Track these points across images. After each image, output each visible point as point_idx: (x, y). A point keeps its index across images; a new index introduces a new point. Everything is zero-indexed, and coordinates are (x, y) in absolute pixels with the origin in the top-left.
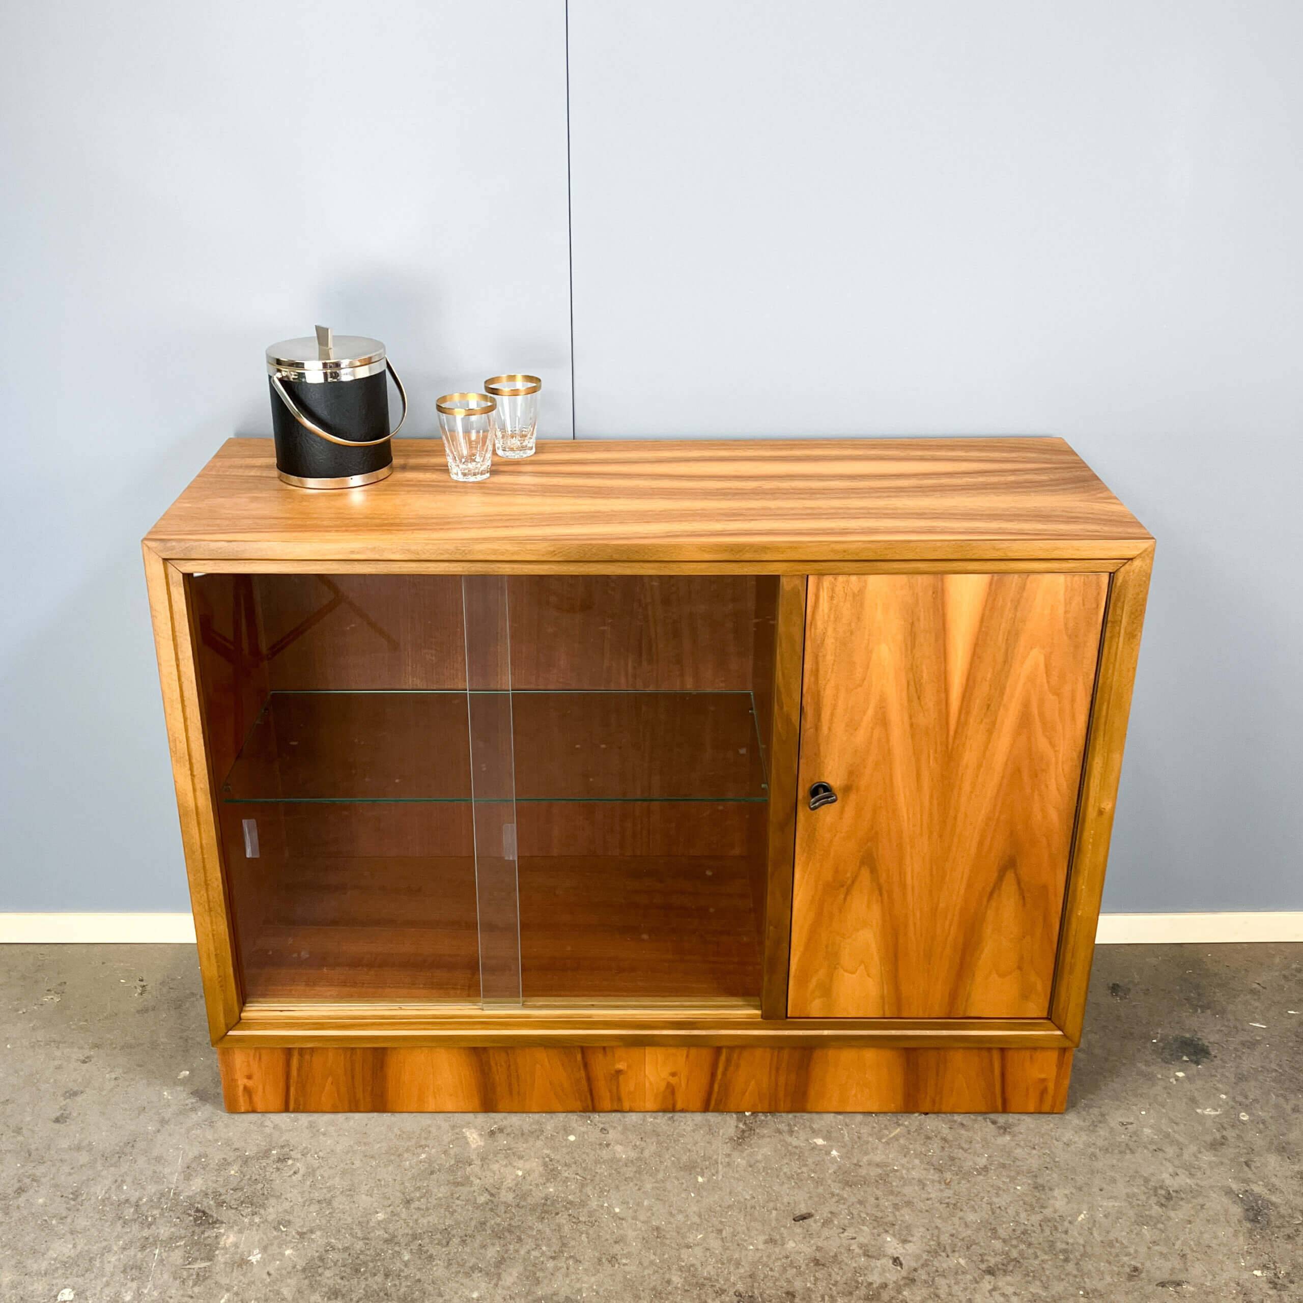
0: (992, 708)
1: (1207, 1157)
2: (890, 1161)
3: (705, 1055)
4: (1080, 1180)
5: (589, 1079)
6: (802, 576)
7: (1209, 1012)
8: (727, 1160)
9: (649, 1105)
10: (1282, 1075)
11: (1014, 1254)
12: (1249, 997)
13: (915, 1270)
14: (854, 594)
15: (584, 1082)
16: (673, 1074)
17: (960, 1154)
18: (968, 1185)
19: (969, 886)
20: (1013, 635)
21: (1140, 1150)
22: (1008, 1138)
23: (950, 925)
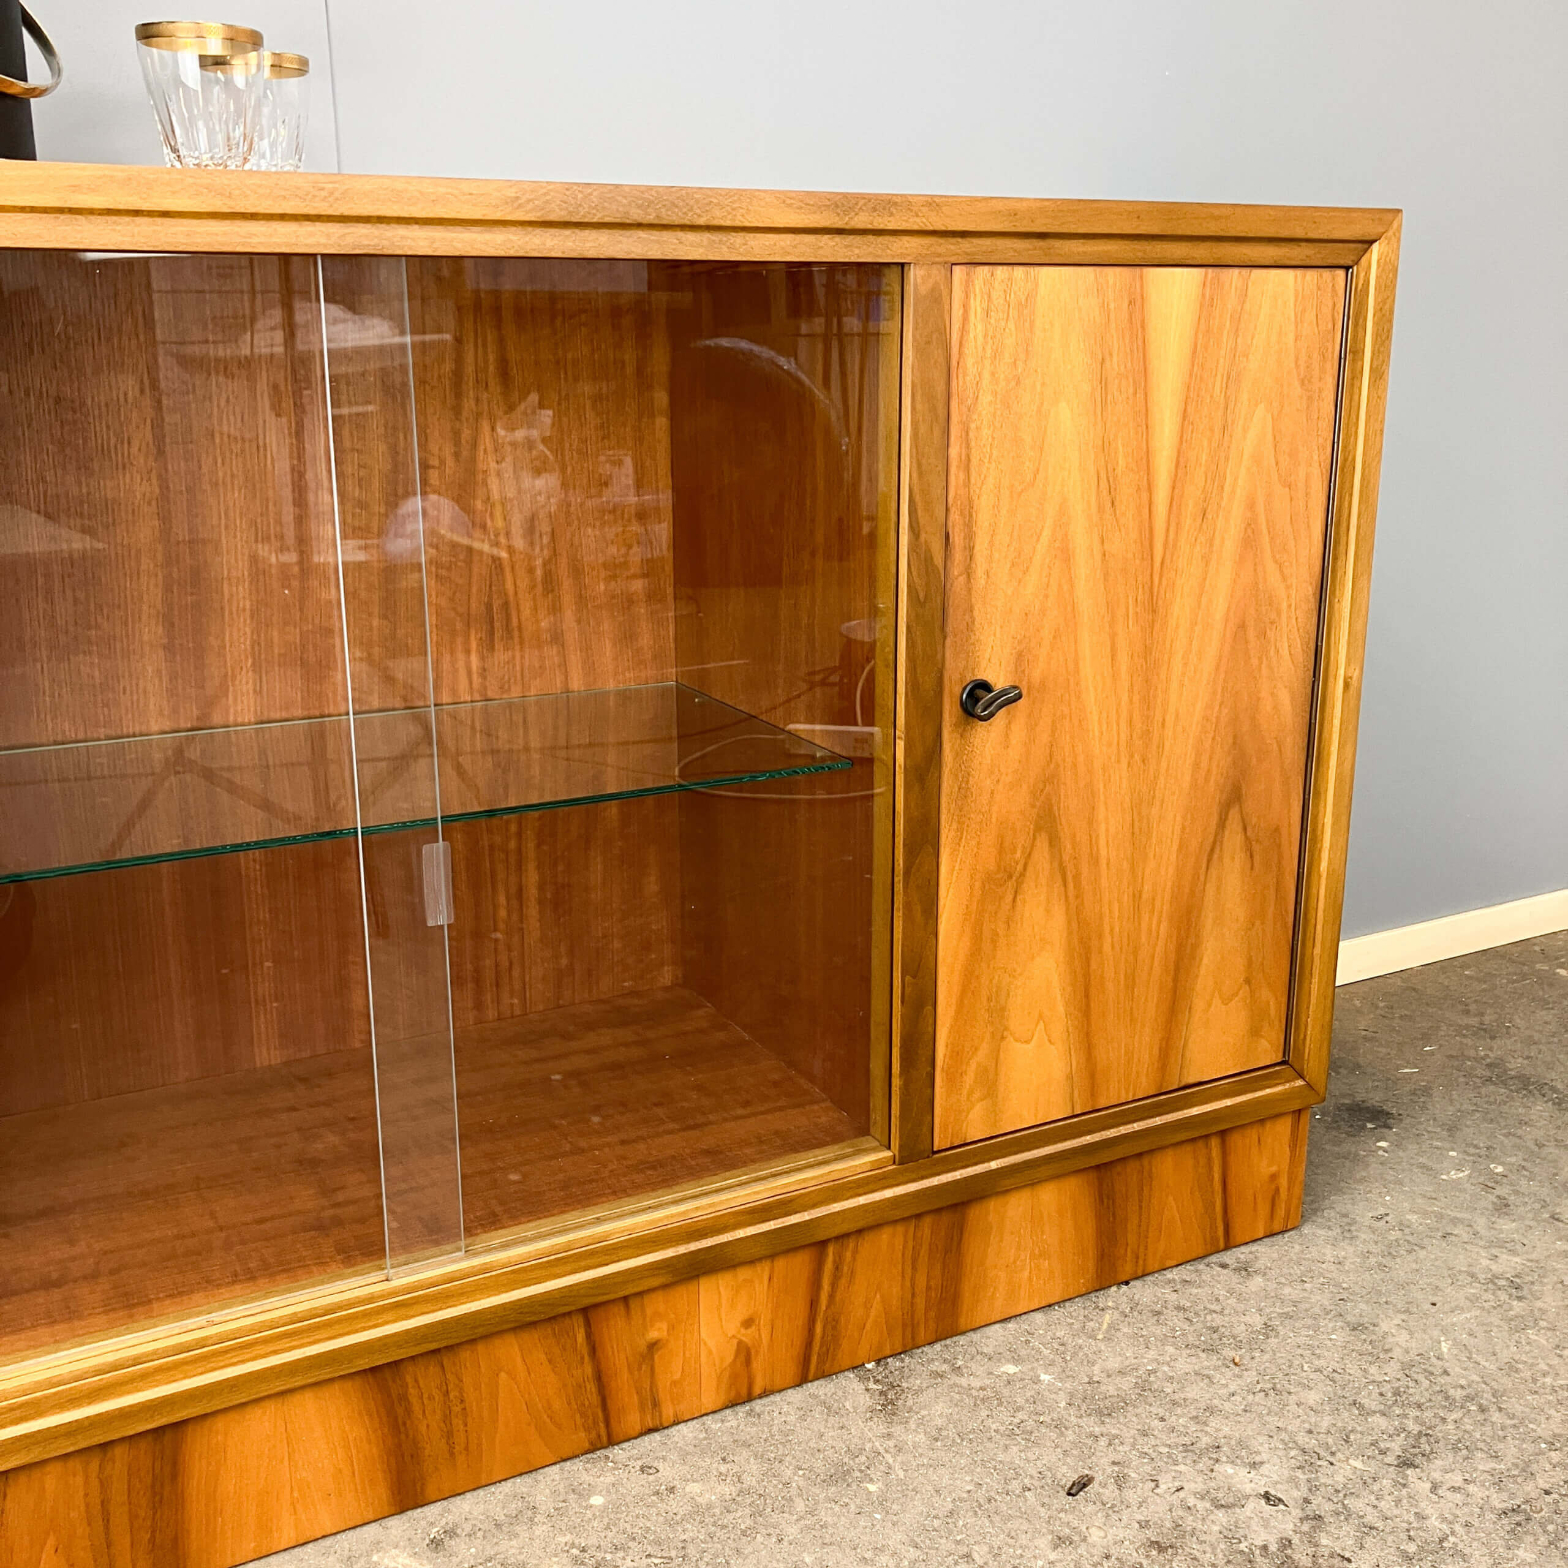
0: (1209, 516)
1: (1507, 1225)
4: (1397, 1300)
5: (599, 1379)
6: (943, 267)
9: (709, 1400)
10: (1486, 1113)
11: (1415, 1428)
12: (1368, 1045)
13: (1307, 1501)
14: (1020, 304)
15: (591, 1387)
16: (748, 1323)
19: (1183, 845)
20: (1234, 382)
21: (1426, 1242)
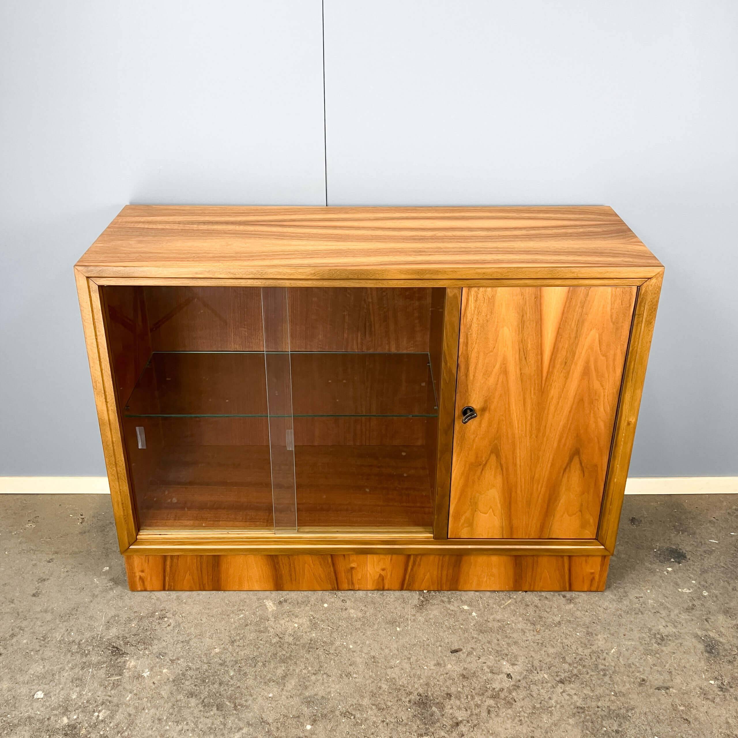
0: (567, 364)
1: (684, 616)
2: (505, 618)
3: (401, 559)
4: (613, 629)
5: (335, 572)
6: (459, 288)
7: (686, 533)
8: (413, 618)
9: (369, 587)
10: (727, 569)
11: (575, 671)
12: (708, 525)
13: (519, 681)
14: (489, 298)
15: (333, 574)
17: (545, 614)
18: (550, 632)
19: (552, 465)
20: (580, 323)
21: (646, 612)
22: (572, 605)
23: (541, 487)
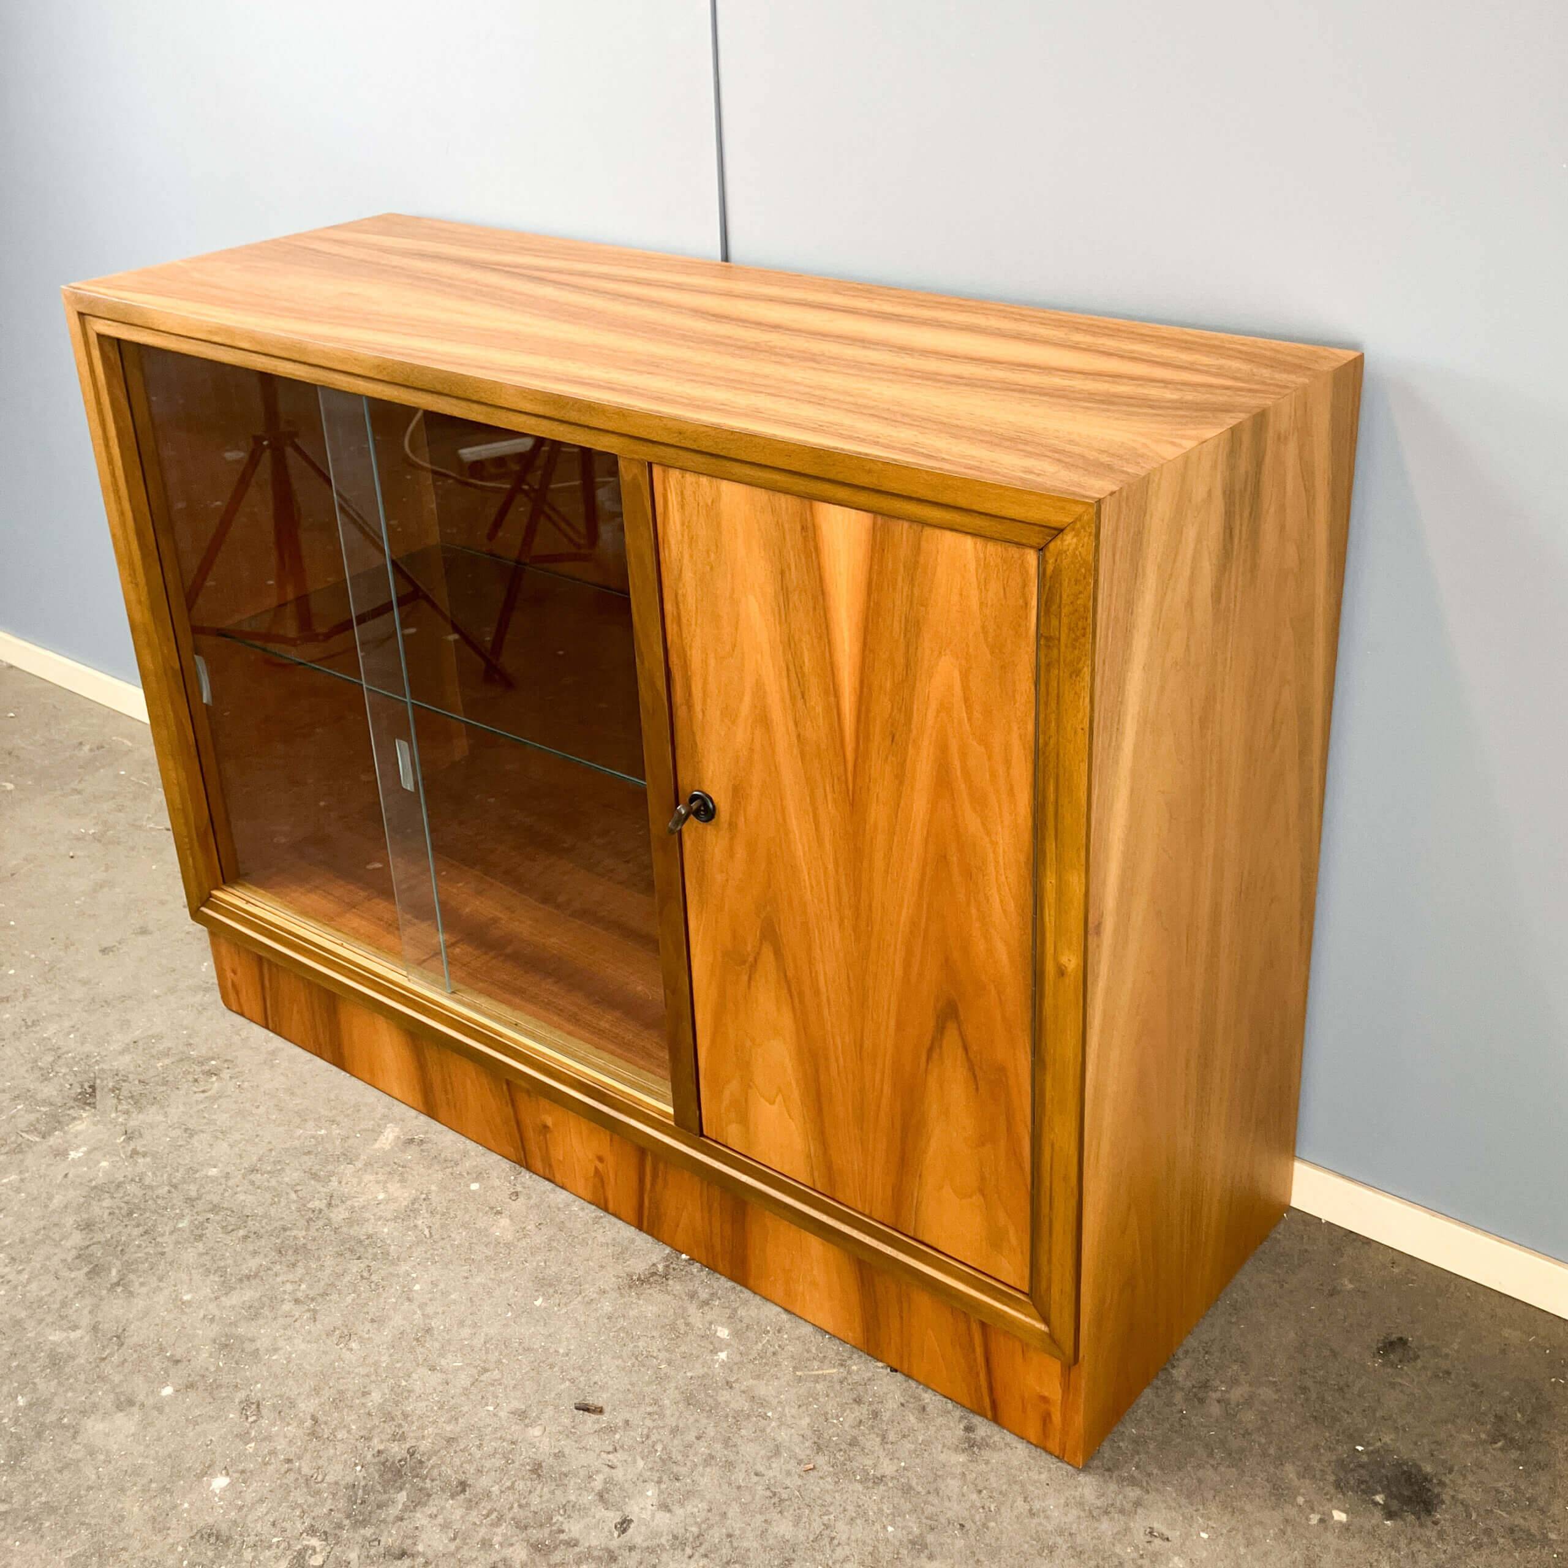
0: (897, 739)
2: (775, 1402)
3: (629, 1152)
5: (518, 1123)
6: (640, 462)
8: (595, 1296)
13: (632, 1549)
14: (707, 505)
15: (515, 1126)
16: (600, 1159)
17: (872, 1442)
18: (831, 1488)
20: (914, 627)
22: (962, 1459)
